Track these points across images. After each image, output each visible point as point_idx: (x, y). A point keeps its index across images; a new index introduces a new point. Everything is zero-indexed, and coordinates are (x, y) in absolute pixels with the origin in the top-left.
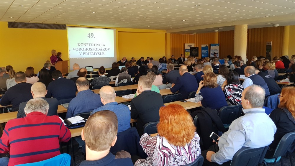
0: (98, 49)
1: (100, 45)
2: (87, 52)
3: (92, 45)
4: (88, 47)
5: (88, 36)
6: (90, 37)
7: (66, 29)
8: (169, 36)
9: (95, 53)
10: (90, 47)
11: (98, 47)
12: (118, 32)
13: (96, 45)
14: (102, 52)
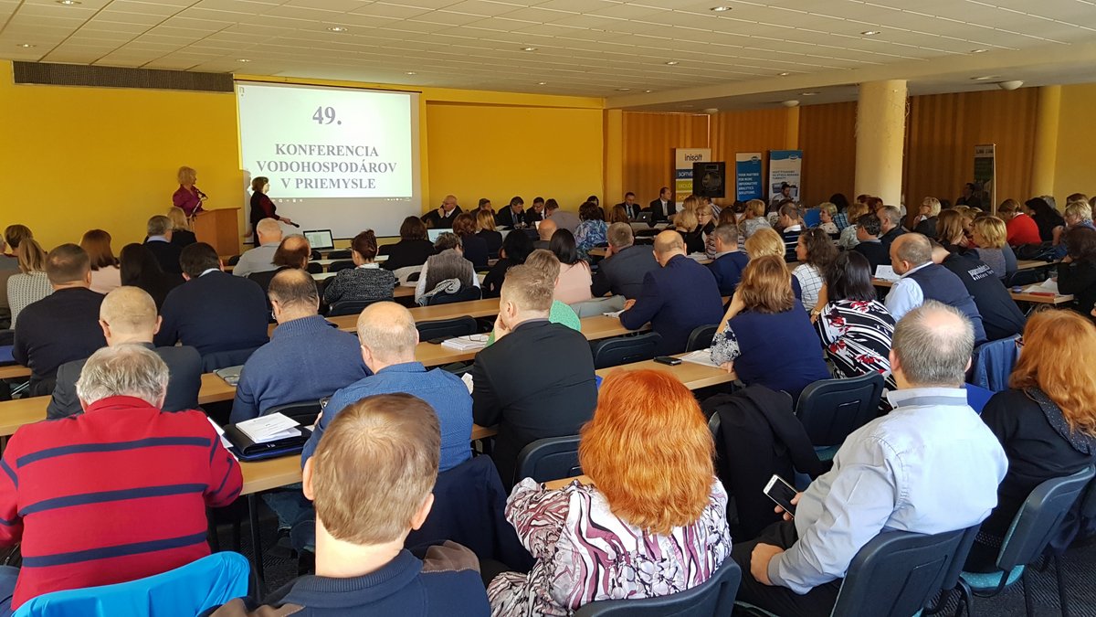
0: (351, 167)
1: (362, 151)
2: (312, 175)
3: (330, 151)
4: (315, 158)
5: (314, 118)
6: (321, 123)
7: (232, 90)
8: (616, 118)
9: (342, 183)
10: (322, 159)
11: (350, 159)
12: (428, 102)
13: (344, 150)
14: (365, 176)
